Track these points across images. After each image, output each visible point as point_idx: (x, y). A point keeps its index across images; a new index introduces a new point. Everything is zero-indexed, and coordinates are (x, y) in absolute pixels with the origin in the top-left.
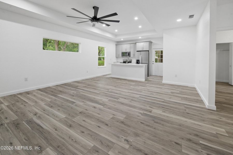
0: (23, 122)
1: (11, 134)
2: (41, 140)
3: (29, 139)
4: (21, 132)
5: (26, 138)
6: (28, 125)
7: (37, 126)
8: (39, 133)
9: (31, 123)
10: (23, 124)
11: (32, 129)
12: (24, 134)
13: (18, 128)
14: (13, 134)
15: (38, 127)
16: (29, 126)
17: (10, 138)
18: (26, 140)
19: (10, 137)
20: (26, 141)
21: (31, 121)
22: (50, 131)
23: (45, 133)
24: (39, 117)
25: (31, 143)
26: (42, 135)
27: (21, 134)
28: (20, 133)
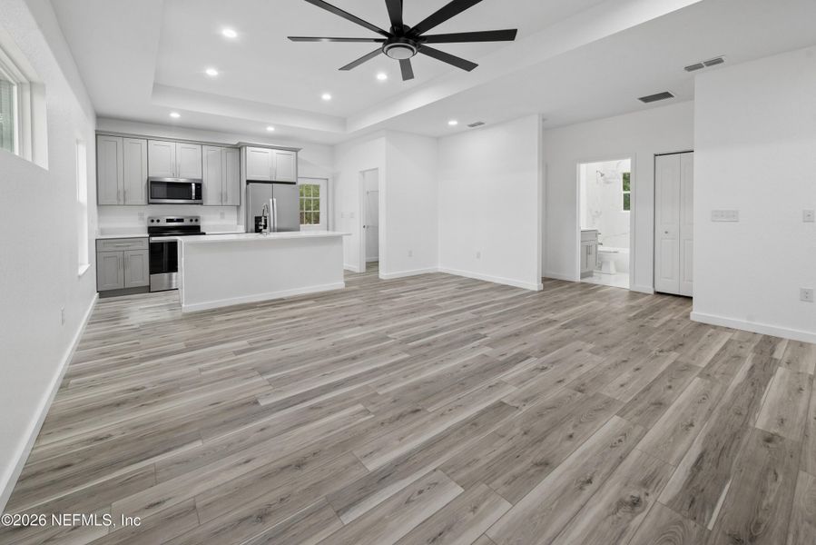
0: (710, 527)
1: (797, 533)
2: (748, 443)
3: (768, 469)
4: (765, 503)
5: (771, 476)
6: (717, 500)
7: (701, 472)
8: (730, 455)
9: (697, 498)
10: (720, 520)
11: (727, 478)
12: (763, 492)
13: (758, 525)
14: (793, 524)
15: (706, 466)
16: (721, 491)
17: (810, 522)
18: (775, 473)
19: (806, 524)
20: (778, 472)
21: (688, 501)
22: (704, 435)
23: (717, 445)
24: (650, 481)
25: (773, 459)
26: (730, 447)
27: (771, 499)
28: (768, 505)
